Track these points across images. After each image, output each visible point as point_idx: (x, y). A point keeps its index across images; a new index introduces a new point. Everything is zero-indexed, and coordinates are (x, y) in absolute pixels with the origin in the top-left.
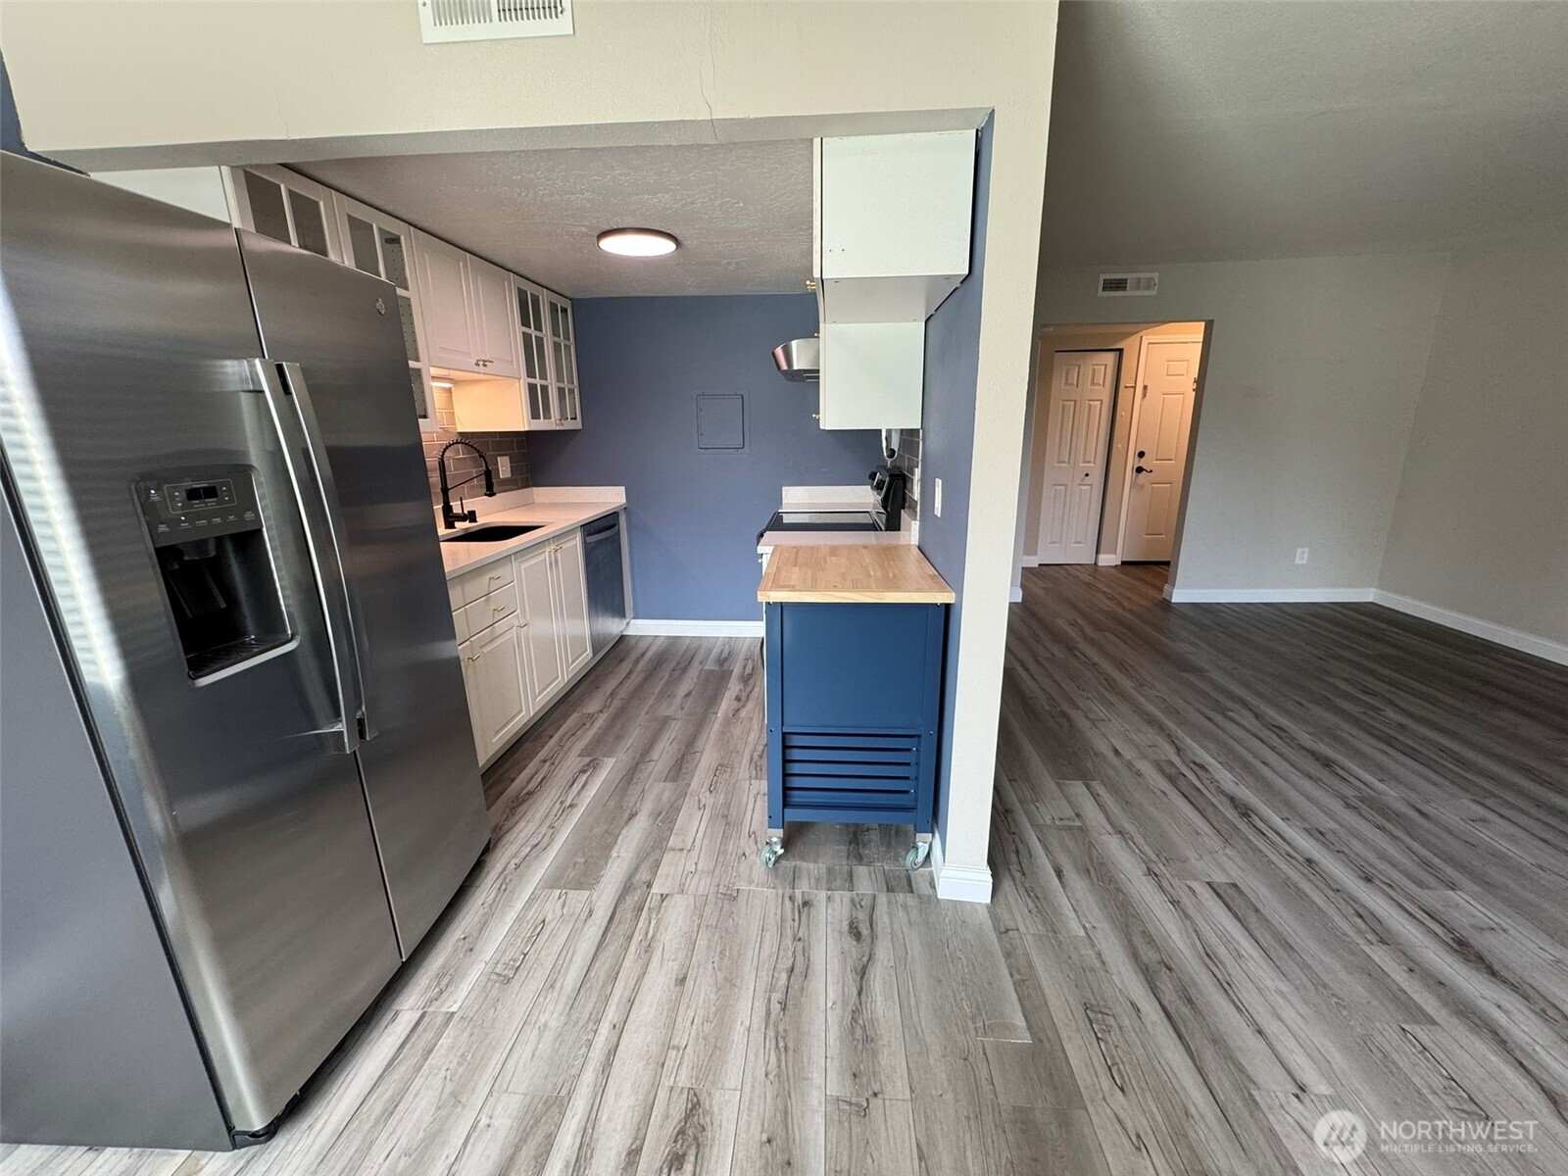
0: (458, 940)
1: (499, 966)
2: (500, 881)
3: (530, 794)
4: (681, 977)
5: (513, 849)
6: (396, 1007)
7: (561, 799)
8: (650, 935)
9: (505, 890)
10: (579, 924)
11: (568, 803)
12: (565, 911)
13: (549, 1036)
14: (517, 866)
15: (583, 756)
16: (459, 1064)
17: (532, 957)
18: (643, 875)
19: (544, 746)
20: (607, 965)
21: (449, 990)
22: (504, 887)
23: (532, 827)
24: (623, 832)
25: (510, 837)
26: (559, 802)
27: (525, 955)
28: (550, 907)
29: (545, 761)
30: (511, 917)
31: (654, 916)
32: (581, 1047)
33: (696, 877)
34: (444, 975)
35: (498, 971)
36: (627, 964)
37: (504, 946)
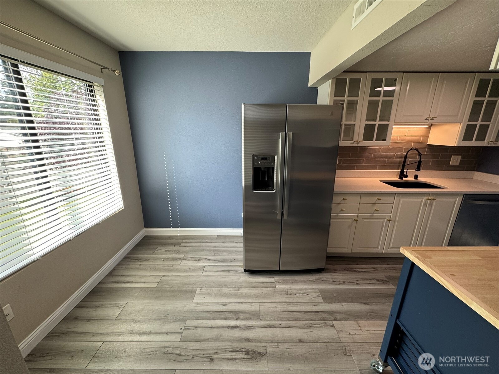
0: (295, 279)
1: (290, 290)
2: (316, 279)
3: (355, 271)
4: (302, 340)
5: (329, 277)
6: (275, 277)
7: (358, 280)
8: (315, 326)
9: (314, 281)
10: (311, 304)
11: (358, 282)
12: (314, 298)
13: (274, 309)
14: (324, 280)
15: (386, 277)
16: (264, 294)
17: (295, 296)
18: (338, 316)
19: (381, 265)
20: (298, 316)
21: (281, 284)
22: (315, 281)
23: (341, 277)
24: (355, 303)
25: (334, 274)
26: (357, 280)
27: (295, 295)
28: (313, 294)
29: (374, 268)
30: (306, 286)
31: (323, 325)
32: (273, 318)
33: (349, 336)
34: (285, 281)
35: (289, 291)
36: (301, 322)
37: (296, 289)
